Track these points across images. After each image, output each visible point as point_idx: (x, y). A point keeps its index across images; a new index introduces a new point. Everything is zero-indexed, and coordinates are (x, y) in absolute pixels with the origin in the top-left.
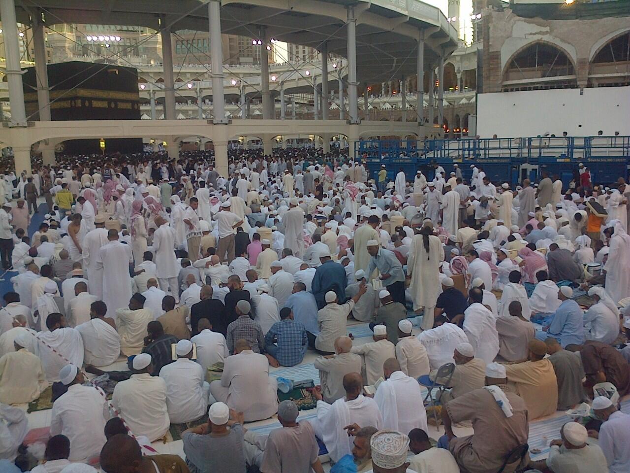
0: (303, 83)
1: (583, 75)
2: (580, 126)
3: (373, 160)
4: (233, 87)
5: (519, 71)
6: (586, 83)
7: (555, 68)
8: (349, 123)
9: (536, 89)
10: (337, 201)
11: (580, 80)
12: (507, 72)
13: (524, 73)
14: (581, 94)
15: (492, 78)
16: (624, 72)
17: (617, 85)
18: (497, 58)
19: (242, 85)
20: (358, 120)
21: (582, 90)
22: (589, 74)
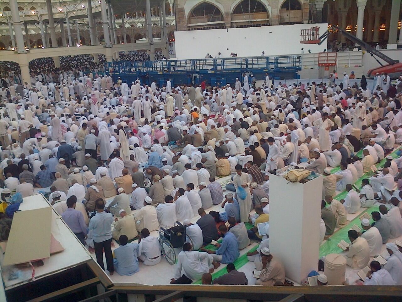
0: (80, 13)
1: (228, 21)
2: (228, 49)
3: (116, 74)
4: (33, 15)
5: (195, 18)
6: (230, 25)
7: (215, 16)
8: (105, 47)
9: (204, 29)
10: (90, 104)
11: (227, 24)
12: (189, 18)
13: (198, 19)
14: (227, 31)
15: (181, 22)
16: (248, 20)
17: (245, 27)
18: (183, 12)
19: (39, 14)
20: (111, 45)
21: (227, 30)
22: (231, 20)
